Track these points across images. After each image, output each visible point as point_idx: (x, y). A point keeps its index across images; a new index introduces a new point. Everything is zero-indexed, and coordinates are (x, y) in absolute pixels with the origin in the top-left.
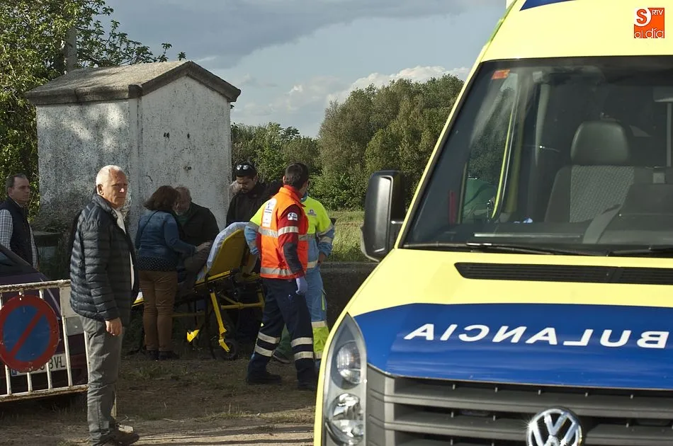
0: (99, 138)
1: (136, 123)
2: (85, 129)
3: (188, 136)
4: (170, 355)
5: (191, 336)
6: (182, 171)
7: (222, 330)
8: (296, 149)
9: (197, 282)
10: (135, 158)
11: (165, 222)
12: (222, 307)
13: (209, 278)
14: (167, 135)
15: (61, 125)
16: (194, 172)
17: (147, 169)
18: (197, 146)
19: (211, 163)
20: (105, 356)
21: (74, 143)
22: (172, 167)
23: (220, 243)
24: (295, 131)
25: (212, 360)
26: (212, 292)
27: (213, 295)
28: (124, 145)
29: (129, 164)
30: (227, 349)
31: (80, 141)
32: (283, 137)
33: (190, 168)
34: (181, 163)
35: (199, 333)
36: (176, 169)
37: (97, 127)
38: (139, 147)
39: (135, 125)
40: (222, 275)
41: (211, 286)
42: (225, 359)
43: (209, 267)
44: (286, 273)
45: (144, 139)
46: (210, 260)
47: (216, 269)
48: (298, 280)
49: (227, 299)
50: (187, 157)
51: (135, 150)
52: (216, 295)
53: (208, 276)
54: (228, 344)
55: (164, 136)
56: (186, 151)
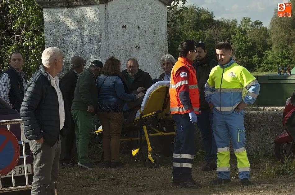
0: (81, 28)
1: (104, 19)
2: (73, 23)
3: (139, 27)
4: (118, 165)
5: (135, 152)
6: (134, 49)
7: (150, 149)
8: (255, 34)
9: (135, 119)
10: (103, 41)
11: (115, 82)
12: (150, 134)
13: (143, 117)
14: (124, 27)
15: (58, 21)
16: (142, 50)
17: (111, 48)
18: (144, 34)
19: (154, 44)
20: (41, 167)
21: (67, 32)
22: (128, 47)
23: (149, 95)
24: (260, 23)
25: (144, 168)
26: (144, 125)
27: (145, 127)
28: (96, 33)
29: (99, 44)
30: (153, 161)
31: (70, 30)
32: (252, 26)
33: (139, 47)
34: (134, 44)
35: (139, 150)
36: (130, 48)
37: (80, 21)
38: (106, 34)
39: (104, 20)
40: (149, 114)
41: (143, 121)
42: (152, 167)
43: (142, 109)
44: (183, 110)
45: (109, 30)
46: (143, 105)
47: (146, 111)
48: (190, 114)
49: (155, 129)
50: (138, 41)
51: (103, 36)
52: (146, 127)
53: (142, 115)
54: (153, 158)
55: (123, 27)
56: (137, 37)
